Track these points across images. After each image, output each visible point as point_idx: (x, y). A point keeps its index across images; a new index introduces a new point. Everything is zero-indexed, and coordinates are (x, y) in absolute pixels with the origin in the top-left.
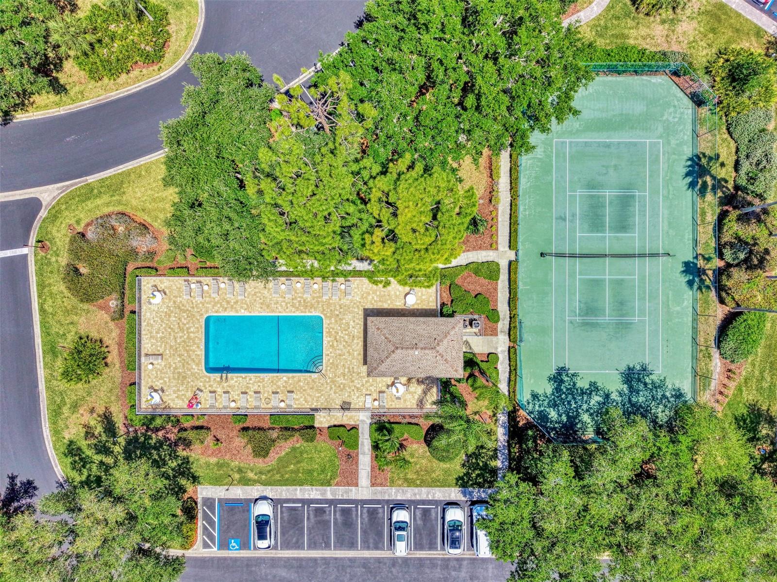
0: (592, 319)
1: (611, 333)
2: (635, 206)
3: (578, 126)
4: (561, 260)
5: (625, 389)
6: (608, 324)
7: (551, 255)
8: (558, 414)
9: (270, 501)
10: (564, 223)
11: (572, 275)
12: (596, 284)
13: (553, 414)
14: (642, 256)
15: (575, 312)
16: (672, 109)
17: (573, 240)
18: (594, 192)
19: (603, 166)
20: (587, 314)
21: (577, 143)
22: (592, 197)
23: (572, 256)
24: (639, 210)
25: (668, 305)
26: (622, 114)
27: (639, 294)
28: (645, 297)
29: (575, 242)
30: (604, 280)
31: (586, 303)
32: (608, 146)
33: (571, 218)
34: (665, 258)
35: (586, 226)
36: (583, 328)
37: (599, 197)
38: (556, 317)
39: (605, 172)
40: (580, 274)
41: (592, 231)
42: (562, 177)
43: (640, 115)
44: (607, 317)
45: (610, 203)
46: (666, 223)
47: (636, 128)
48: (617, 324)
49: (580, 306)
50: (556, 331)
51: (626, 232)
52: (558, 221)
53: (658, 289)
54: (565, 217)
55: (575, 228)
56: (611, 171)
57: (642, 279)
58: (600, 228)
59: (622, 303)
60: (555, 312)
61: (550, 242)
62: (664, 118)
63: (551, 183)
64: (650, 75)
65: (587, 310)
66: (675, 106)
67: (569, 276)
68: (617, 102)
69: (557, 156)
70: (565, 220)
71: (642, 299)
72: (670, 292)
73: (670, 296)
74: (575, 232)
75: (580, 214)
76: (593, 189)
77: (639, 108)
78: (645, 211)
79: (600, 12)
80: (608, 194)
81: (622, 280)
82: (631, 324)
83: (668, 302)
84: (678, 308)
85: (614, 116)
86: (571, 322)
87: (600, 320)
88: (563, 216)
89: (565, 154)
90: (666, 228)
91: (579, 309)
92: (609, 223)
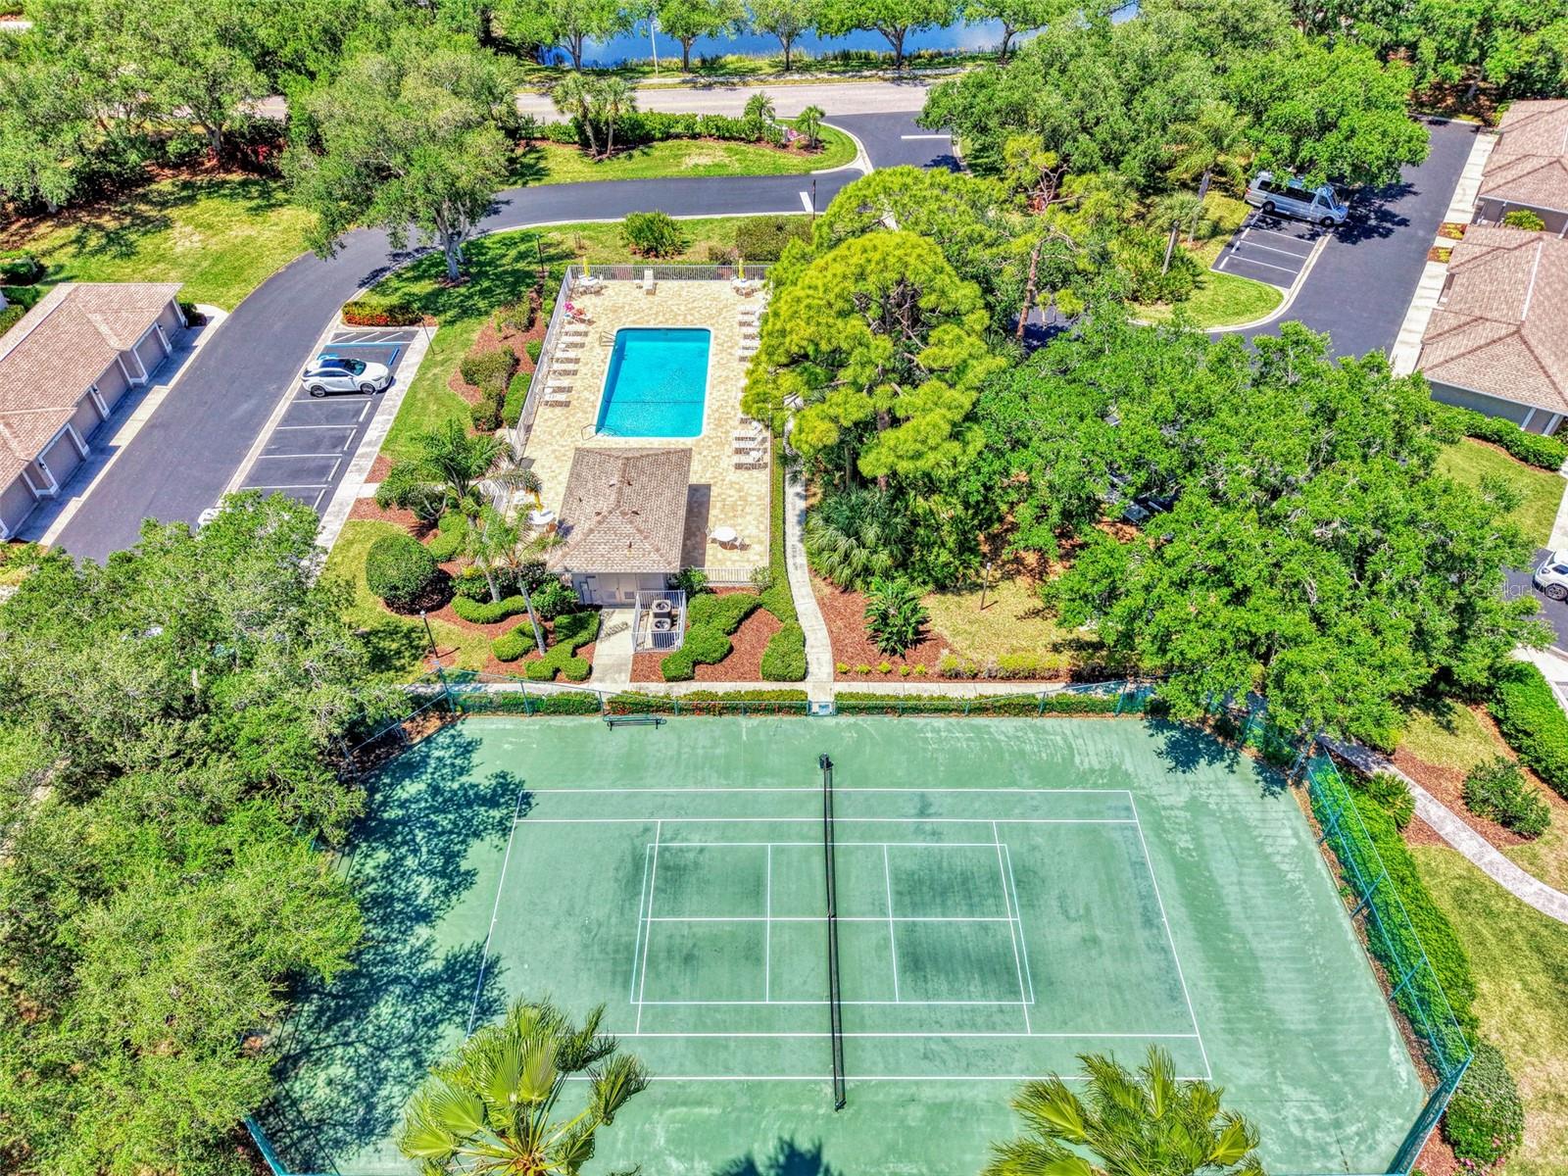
0: (650, 879)
1: (603, 930)
2: (985, 996)
3: (1182, 844)
4: (818, 805)
5: (430, 964)
6: (633, 924)
7: (829, 782)
8: (406, 801)
9: (384, 385)
10: (913, 811)
11: (774, 832)
12: (752, 889)
13: (411, 788)
14: (836, 1018)
15: (672, 839)
16: (1324, 1114)
17: (868, 832)
18: (1008, 886)
19: (1088, 909)
20: (665, 867)
21: (1136, 843)
22: (994, 879)
23: (829, 832)
24: (973, 1010)
25: (673, 1105)
26: (1253, 957)
27: (717, 1009)
28: (705, 1028)
29: (863, 838)
30: (759, 909)
31: (696, 864)
32: (1149, 920)
33: (928, 828)
34: (829, 1090)
35: (910, 865)
36: (629, 859)
37: (998, 897)
38: (666, 795)
39: (1072, 913)
40: (777, 851)
41: (897, 880)
42: (1036, 809)
43: (1270, 1011)
44: (650, 919)
45: (985, 927)
46: (944, 1095)
47: (1226, 1001)
48: (629, 947)
49: (689, 849)
50: (629, 796)
51: (904, 969)
52: (916, 799)
53: (728, 1070)
54: (929, 816)
55: (902, 838)
56: (1076, 930)
57: (762, 1019)
58: (907, 900)
59: (688, 959)
60: (679, 794)
61: (862, 780)
62: (1287, 1089)
63: (1013, 783)
64: (1409, 1042)
65: (677, 868)
66: (1337, 1124)
67: (771, 823)
68: (1286, 943)
69: (1088, 798)
70: (922, 813)
71: (700, 1020)
72: (716, 1111)
73: (706, 1111)
74: (892, 837)
75: (941, 850)
76: (1018, 883)
77: (1293, 1008)
78: (974, 1027)
79: (1526, 900)
80: (1011, 922)
81: (758, 961)
82: (626, 985)
83: (684, 1104)
84: (661, 1140)
85: (1244, 939)
86: (646, 830)
87: (646, 901)
88: (932, 810)
89: (1099, 814)
90: (927, 1093)
91: (681, 850)
92: (925, 923)
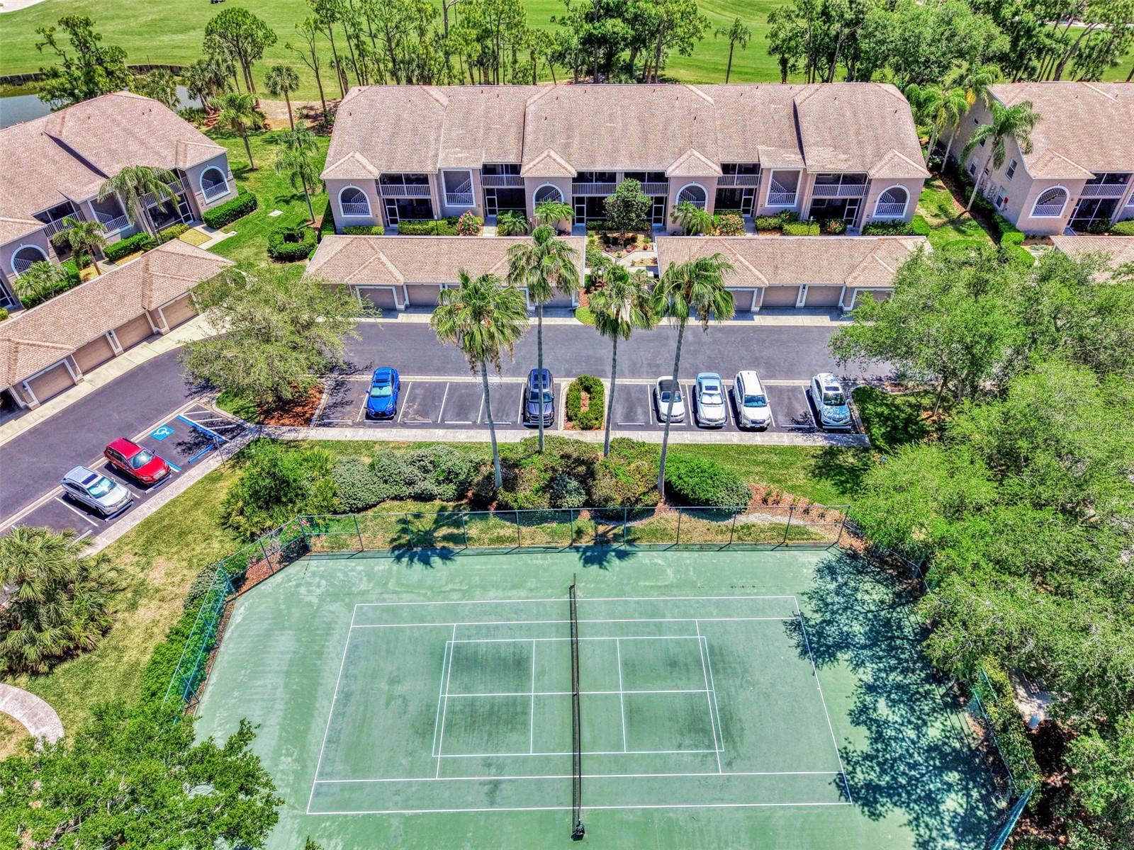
0: (714, 720)
1: (738, 682)
2: (478, 645)
3: (289, 759)
4: (587, 790)
5: (846, 657)
6: (718, 687)
7: (575, 814)
8: (949, 791)
10: (503, 786)
11: (623, 764)
12: (635, 713)
13: (953, 803)
14: (574, 630)
15: (705, 756)
16: (303, 590)
17: (544, 765)
18: (441, 722)
19: (388, 704)
20: (705, 731)
21: (326, 759)
22: (450, 727)
23: (577, 765)
24: (487, 637)
25: (666, 586)
26: (288, 673)
27: (650, 634)
28: (656, 624)
29: (548, 759)
30: (628, 698)
31: (682, 734)
32: (346, 696)
33: (493, 770)
34: (578, 593)
35: (513, 737)
36: (737, 739)
37: (452, 712)
38: (722, 800)
39: (400, 701)
40: (619, 747)
41: (525, 724)
42: (397, 793)
43: (299, 641)
44: (706, 691)
45: (467, 689)
46: (514, 593)
47: (323, 646)
48: (716, 672)
49: (690, 747)
50: (754, 800)
51: (528, 660)
52: (498, 800)
53: (638, 603)
54: (490, 782)
55: (516, 760)
56: (399, 689)
57: (622, 629)
58: (519, 709)
59: (673, 664)
60: (711, 802)
61: (548, 817)
62: (316, 601)
63: (407, 819)
64: (225, 625)
65: (697, 731)
66: (298, 585)
67: (625, 772)
68: (259, 683)
69: (347, 805)
70: (496, 784)
71: (659, 628)
72: (641, 583)
73: (647, 584)
74: (526, 759)
75: (486, 751)
76: (432, 725)
77: (285, 642)
78: (488, 627)
80: (448, 693)
81: (625, 664)
82: (711, 647)
83: (660, 587)
84: (669, 571)
85: (287, 685)
86: (729, 764)
87: (713, 705)
88: (486, 788)
89: (343, 788)
90: (523, 593)
91: (697, 747)
92: (509, 692)
